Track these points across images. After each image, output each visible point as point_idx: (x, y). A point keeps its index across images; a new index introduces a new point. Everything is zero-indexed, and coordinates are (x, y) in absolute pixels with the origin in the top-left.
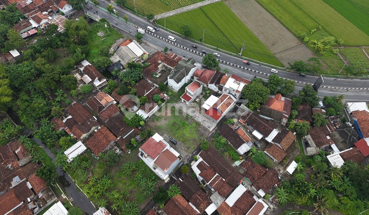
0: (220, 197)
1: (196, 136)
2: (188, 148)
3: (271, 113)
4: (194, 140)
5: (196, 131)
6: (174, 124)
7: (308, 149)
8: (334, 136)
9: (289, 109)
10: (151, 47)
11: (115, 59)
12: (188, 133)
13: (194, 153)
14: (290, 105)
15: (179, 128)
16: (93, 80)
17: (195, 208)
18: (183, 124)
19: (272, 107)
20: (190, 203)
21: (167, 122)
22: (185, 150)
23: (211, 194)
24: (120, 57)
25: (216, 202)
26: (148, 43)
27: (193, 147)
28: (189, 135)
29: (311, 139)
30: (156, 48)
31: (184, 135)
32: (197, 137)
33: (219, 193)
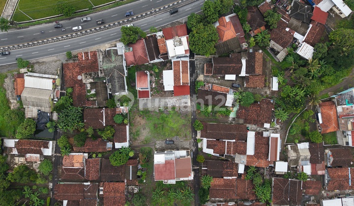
0: (242, 156)
1: (182, 121)
2: (186, 136)
3: (228, 45)
4: (184, 125)
5: (179, 116)
6: (155, 126)
7: (279, 56)
8: (292, 24)
9: (239, 27)
10: (49, 63)
11: (31, 112)
12: (174, 124)
13: (194, 136)
14: (238, 22)
15: (163, 126)
16: (41, 153)
17: (230, 178)
18: (163, 119)
19: (225, 39)
20: (225, 178)
21: (147, 130)
22: (185, 140)
23: (233, 159)
24: (33, 105)
25: (242, 162)
26: (41, 60)
27: (189, 132)
28: (176, 125)
29: (275, 43)
30: (55, 58)
31: (172, 128)
32: (184, 121)
33: (239, 154)
